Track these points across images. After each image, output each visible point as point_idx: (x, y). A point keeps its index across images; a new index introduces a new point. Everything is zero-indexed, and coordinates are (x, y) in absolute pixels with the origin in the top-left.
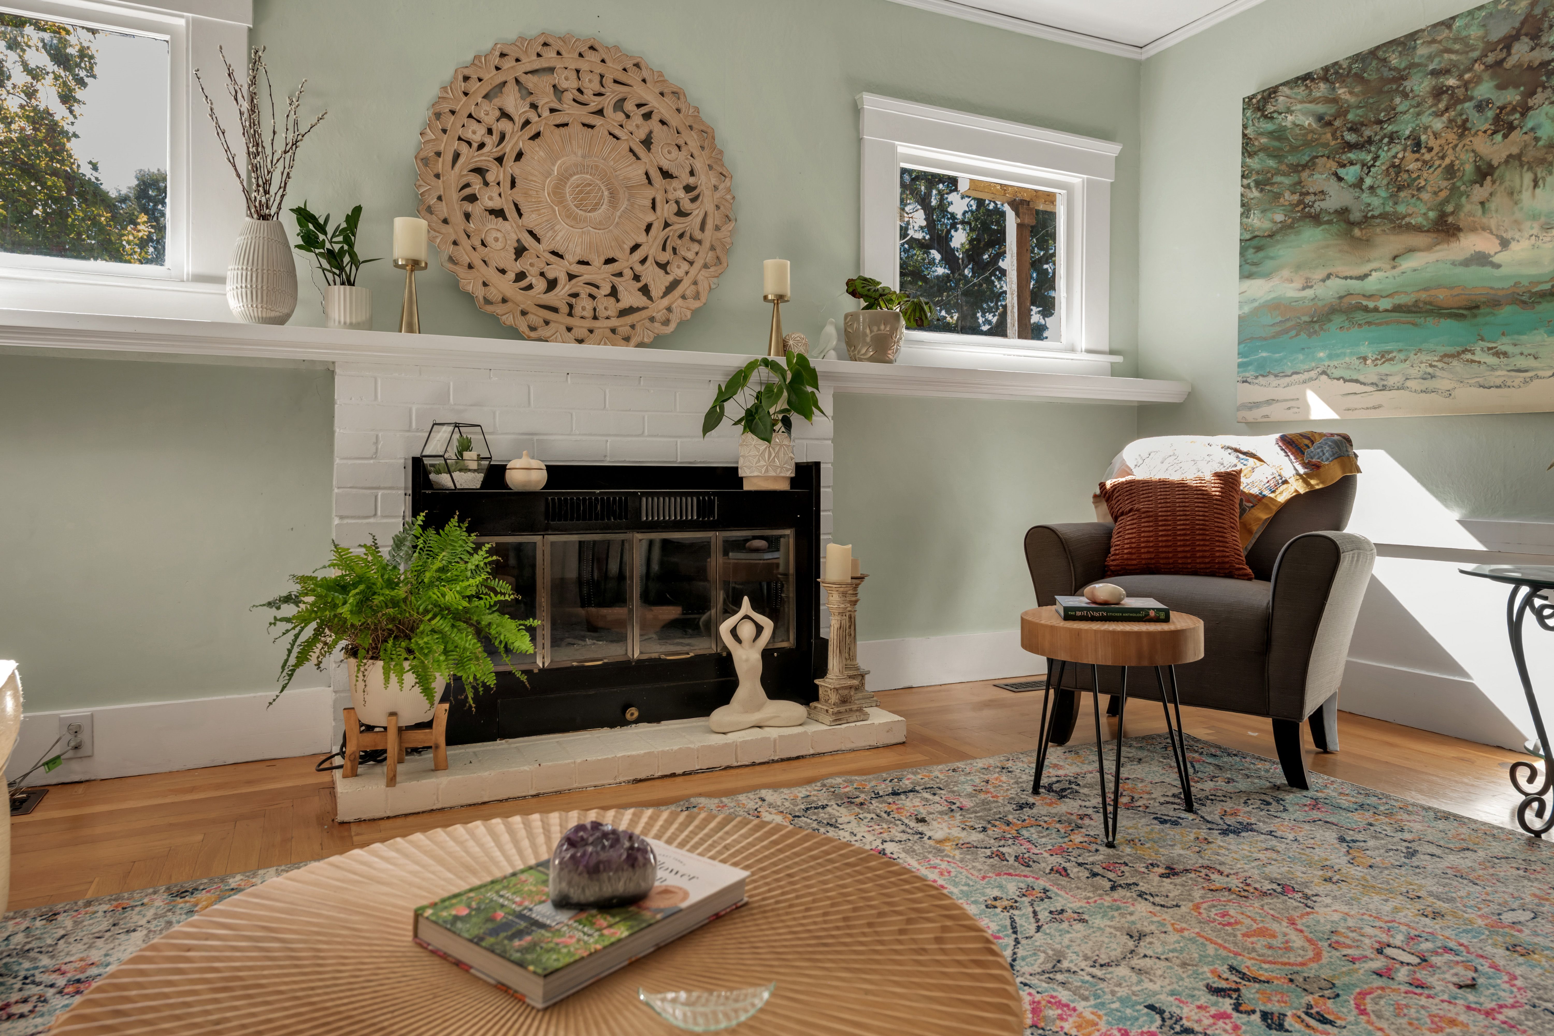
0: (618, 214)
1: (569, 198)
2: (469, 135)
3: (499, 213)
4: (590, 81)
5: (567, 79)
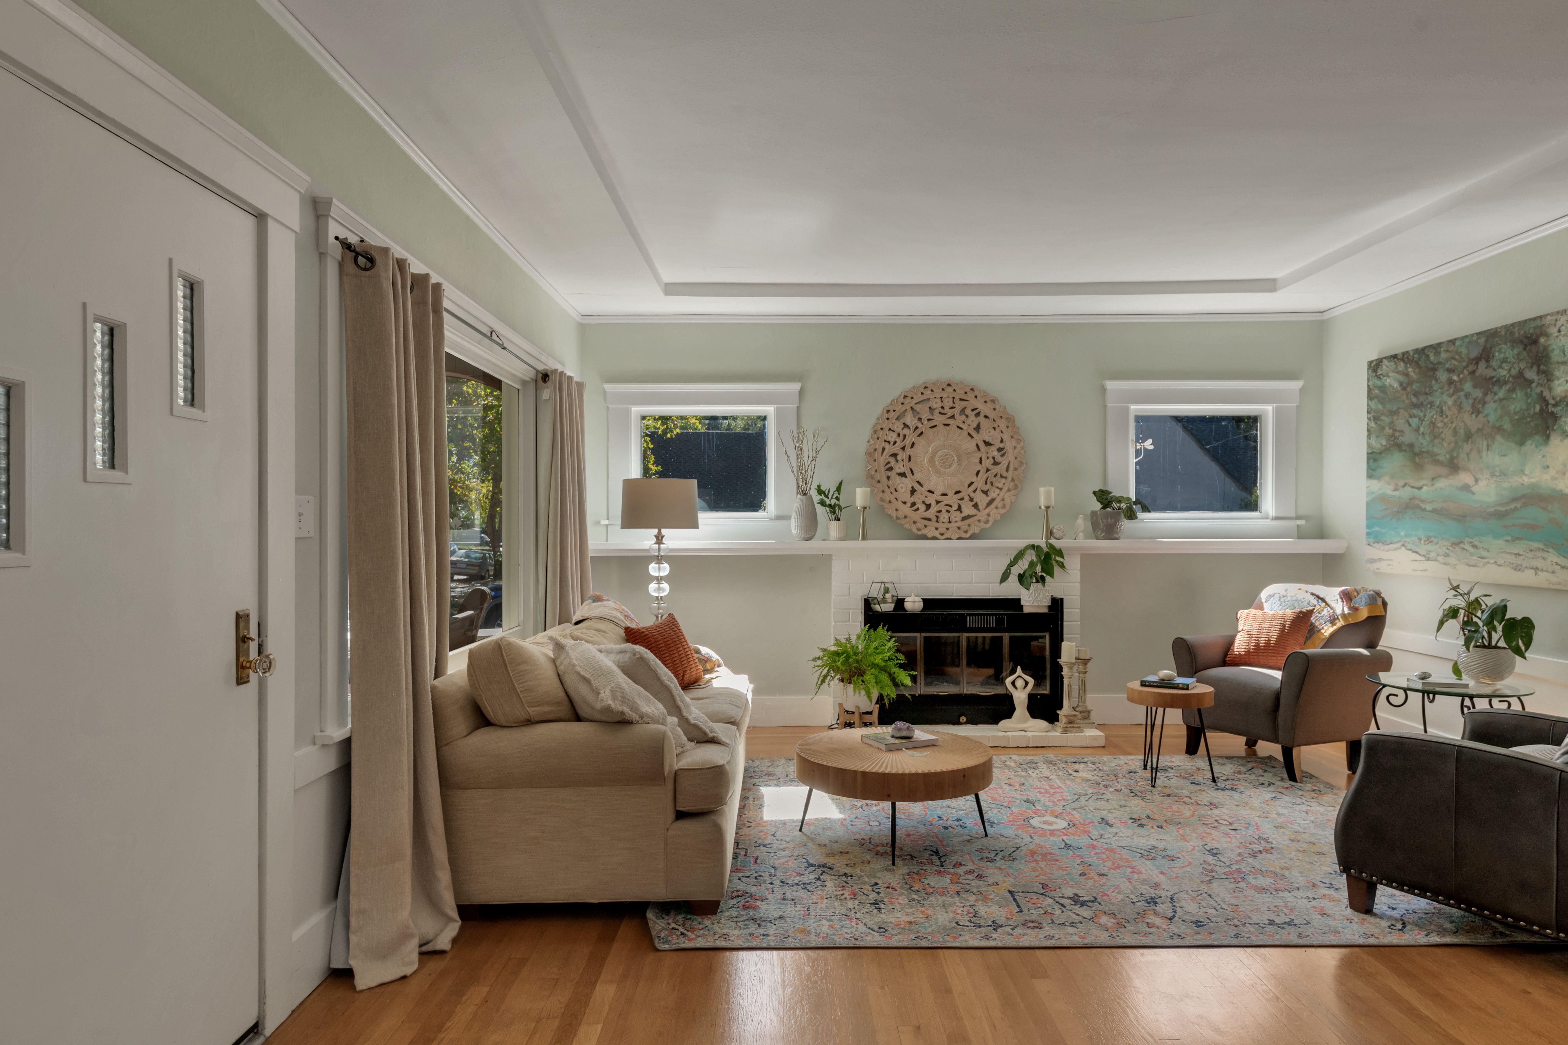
0: (962, 468)
1: (937, 462)
2: (889, 439)
3: (903, 475)
4: (948, 402)
5: (936, 403)
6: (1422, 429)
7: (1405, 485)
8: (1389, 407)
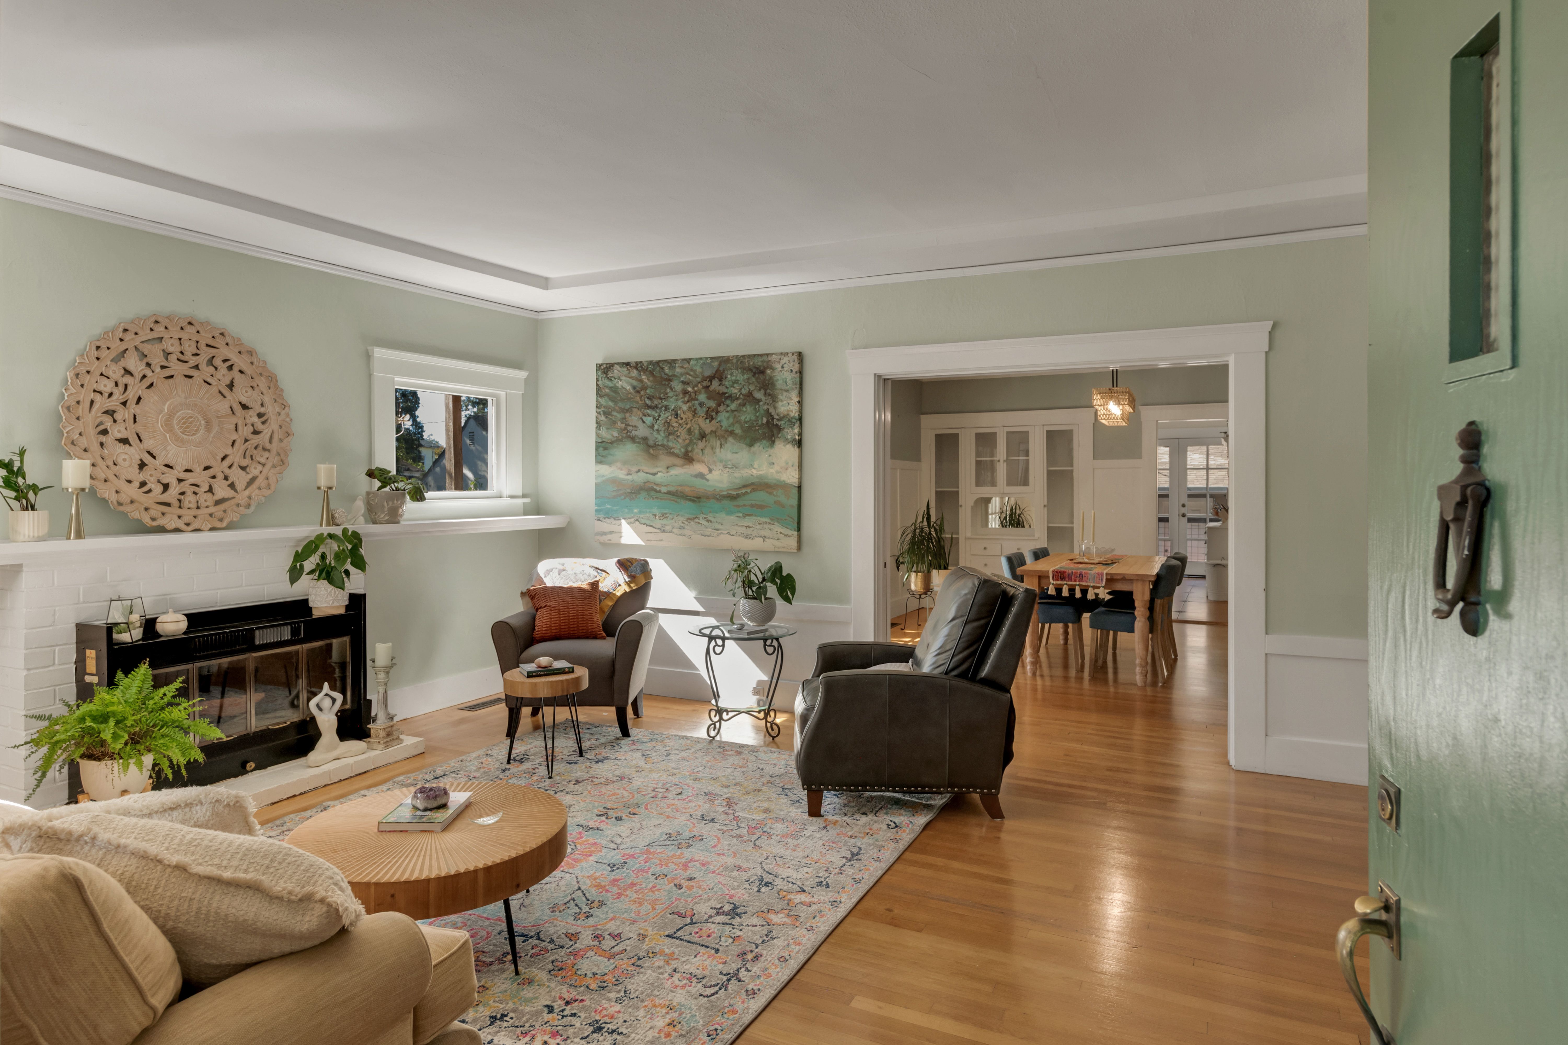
0: (212, 435)
1: (176, 427)
2: (101, 388)
3: (125, 441)
4: (189, 346)
5: (172, 345)
6: (656, 427)
7: (639, 471)
8: (620, 404)
